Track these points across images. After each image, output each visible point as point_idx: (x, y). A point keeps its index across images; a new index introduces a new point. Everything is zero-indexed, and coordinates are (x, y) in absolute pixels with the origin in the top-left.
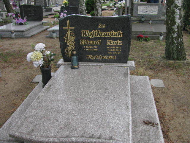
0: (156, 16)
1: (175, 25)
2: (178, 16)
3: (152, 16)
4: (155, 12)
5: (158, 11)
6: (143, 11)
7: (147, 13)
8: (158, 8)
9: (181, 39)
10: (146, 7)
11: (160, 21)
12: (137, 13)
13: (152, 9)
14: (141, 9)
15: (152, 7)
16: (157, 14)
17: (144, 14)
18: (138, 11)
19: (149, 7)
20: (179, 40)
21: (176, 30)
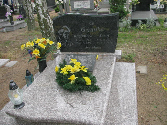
0: (90, 9)
1: (41, 19)
2: (41, 12)
3: (86, 9)
4: (88, 6)
5: (90, 5)
6: (78, 6)
7: (82, 7)
8: (90, 2)
9: (48, 30)
10: (80, 2)
11: (93, 12)
12: (74, 7)
13: (85, 3)
14: (77, 4)
15: (85, 2)
16: (90, 7)
17: (79, 8)
18: (74, 6)
19: (82, 2)
20: (47, 30)
21: (43, 23)
